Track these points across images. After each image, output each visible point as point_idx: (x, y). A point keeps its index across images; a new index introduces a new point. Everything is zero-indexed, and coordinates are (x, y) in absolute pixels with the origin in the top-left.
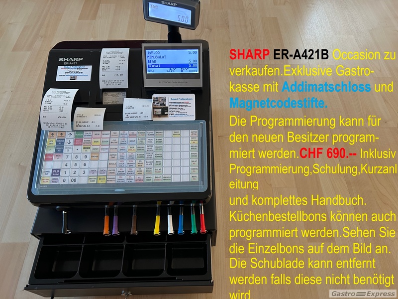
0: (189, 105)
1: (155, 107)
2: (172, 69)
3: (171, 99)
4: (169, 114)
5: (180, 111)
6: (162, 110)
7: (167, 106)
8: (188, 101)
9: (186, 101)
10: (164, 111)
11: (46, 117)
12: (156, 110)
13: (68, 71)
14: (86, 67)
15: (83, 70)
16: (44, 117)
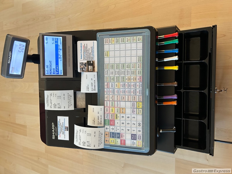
0: (86, 46)
1: (87, 70)
2: (59, 57)
3: (81, 58)
4: (92, 60)
5: (90, 52)
6: (90, 65)
7: (86, 62)
8: (82, 46)
9: (82, 48)
10: (90, 63)
11: (94, 145)
12: (89, 70)
13: (62, 132)
14: (58, 120)
15: (61, 122)
16: (94, 147)
